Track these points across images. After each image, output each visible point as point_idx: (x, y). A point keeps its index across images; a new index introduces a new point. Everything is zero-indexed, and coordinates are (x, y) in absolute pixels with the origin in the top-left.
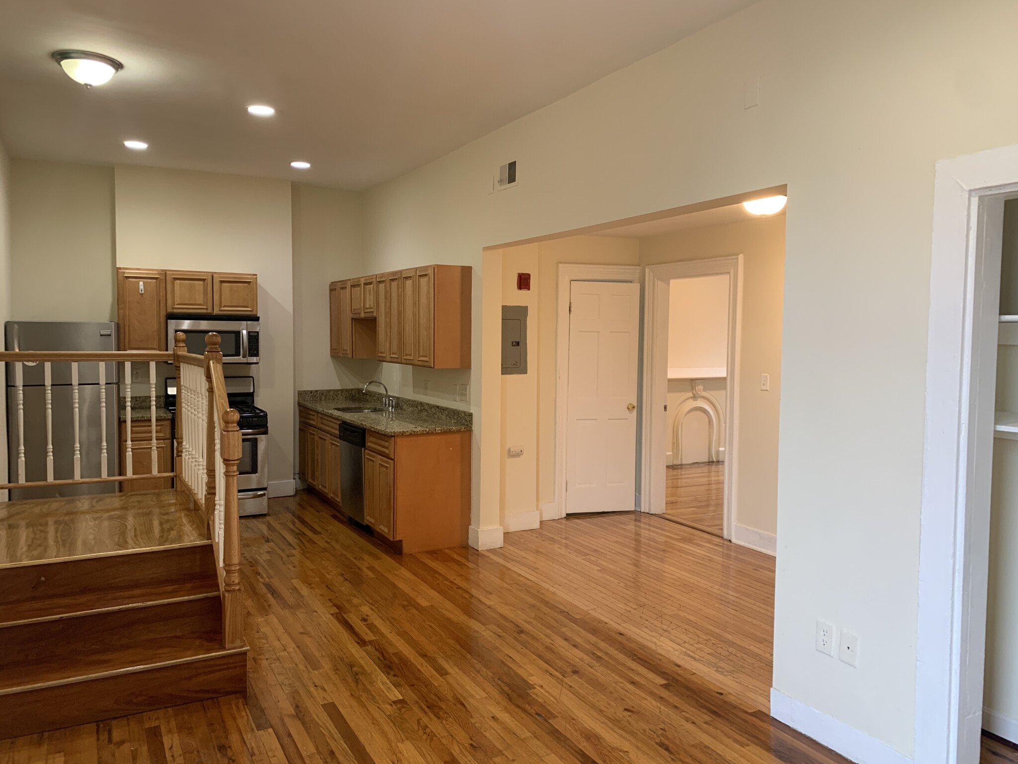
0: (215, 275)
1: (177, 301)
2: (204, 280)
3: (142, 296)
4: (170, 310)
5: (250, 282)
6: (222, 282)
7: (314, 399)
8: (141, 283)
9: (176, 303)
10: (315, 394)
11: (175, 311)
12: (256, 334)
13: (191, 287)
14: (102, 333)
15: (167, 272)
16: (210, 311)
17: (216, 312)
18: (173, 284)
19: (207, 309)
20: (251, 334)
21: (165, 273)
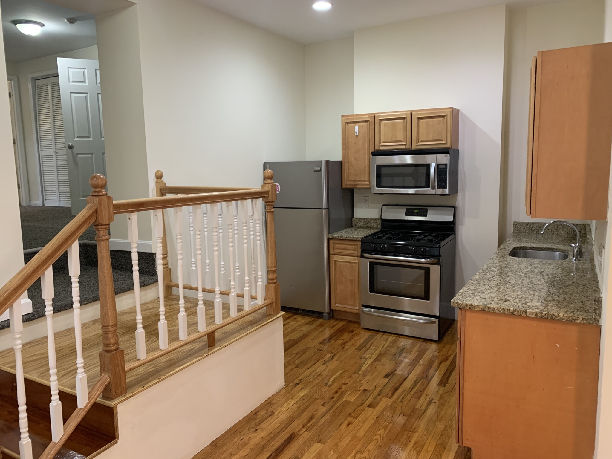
0: (413, 113)
1: (383, 139)
2: (404, 118)
3: (357, 137)
4: (377, 148)
5: (444, 116)
6: (419, 119)
7: (531, 231)
8: (357, 127)
9: (382, 141)
10: (531, 227)
11: (381, 148)
12: (444, 166)
13: (394, 126)
14: (315, 169)
15: (376, 115)
16: (408, 146)
17: (414, 147)
18: (380, 125)
19: (405, 145)
20: (440, 167)
21: (374, 116)
